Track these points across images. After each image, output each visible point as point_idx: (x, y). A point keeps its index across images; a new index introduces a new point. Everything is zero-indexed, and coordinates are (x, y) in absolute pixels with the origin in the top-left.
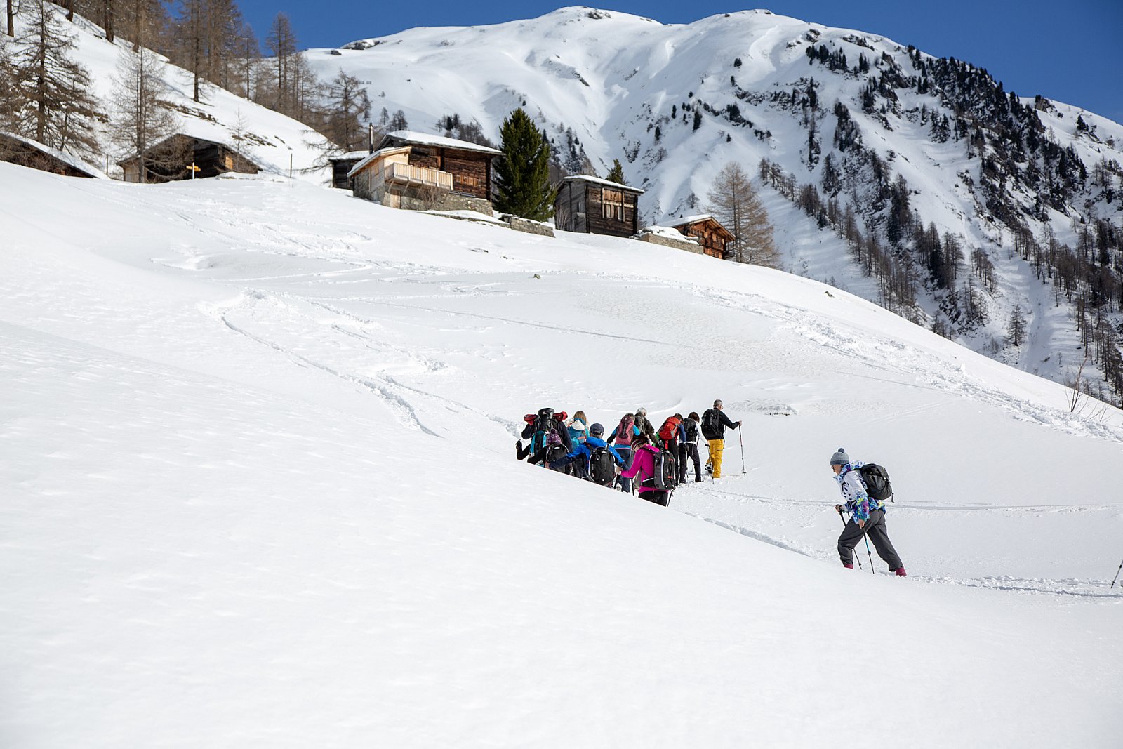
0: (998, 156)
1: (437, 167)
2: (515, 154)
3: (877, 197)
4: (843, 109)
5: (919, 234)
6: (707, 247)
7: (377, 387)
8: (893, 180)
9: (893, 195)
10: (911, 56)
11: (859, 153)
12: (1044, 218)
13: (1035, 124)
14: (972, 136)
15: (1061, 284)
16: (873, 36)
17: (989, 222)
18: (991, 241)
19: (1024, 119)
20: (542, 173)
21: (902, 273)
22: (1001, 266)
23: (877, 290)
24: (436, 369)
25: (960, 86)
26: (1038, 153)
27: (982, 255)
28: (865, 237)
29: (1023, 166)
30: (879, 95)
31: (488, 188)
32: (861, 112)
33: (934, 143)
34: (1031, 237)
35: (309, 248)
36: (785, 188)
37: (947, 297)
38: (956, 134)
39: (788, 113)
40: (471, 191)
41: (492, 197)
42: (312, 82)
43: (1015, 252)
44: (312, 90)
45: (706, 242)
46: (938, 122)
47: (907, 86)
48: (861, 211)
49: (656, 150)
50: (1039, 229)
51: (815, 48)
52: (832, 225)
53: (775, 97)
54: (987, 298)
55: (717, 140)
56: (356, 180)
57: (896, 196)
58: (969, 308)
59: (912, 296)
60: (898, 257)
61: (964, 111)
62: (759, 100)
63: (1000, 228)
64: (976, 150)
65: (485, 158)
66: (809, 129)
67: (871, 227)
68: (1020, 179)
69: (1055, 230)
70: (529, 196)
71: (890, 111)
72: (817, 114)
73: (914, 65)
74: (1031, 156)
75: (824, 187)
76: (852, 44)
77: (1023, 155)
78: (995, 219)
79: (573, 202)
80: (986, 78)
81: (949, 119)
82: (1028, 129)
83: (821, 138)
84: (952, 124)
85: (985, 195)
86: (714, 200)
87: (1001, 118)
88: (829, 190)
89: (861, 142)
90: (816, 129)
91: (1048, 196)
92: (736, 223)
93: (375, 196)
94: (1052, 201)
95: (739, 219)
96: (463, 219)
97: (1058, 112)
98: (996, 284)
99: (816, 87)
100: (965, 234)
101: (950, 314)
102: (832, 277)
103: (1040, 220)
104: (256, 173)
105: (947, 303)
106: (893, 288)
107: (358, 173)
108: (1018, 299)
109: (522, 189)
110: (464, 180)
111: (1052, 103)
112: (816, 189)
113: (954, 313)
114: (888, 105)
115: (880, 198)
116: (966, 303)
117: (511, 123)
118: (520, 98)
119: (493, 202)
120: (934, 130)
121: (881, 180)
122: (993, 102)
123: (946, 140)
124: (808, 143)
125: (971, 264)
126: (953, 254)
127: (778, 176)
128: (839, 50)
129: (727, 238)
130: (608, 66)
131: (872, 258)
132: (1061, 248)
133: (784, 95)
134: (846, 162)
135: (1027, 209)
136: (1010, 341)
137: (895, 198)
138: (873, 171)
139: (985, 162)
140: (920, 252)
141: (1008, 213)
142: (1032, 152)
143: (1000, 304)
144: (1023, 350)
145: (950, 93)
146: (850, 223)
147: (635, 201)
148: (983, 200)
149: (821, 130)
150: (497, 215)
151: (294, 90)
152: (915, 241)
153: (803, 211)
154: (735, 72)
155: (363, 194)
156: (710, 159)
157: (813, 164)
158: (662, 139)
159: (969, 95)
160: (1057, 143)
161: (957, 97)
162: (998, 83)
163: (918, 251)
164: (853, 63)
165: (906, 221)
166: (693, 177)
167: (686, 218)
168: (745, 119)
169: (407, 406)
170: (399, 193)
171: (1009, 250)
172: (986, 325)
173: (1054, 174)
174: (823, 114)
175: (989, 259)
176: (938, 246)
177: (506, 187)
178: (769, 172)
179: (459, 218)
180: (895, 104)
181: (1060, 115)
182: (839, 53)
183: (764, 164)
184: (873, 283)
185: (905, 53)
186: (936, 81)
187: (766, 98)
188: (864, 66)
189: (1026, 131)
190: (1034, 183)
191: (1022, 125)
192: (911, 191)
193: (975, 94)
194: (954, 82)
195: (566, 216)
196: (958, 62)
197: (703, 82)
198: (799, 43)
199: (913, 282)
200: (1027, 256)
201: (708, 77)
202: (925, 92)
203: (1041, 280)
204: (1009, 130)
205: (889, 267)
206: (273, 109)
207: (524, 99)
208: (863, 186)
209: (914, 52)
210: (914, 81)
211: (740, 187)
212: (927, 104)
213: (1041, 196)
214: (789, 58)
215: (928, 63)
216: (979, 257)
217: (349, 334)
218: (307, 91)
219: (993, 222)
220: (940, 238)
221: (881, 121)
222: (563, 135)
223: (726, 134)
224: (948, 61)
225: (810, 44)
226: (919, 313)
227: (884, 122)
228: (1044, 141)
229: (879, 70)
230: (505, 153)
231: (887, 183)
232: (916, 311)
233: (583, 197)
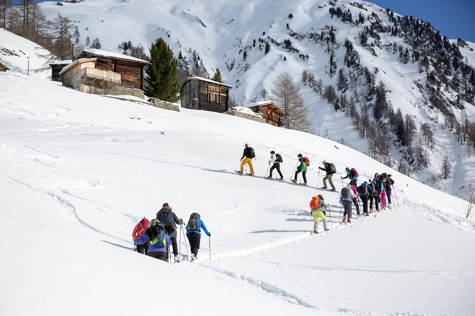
0: (436, 72)
1: (112, 70)
2: (157, 63)
3: (368, 94)
4: (349, 44)
5: (391, 115)
6: (269, 120)
7: (56, 195)
8: (377, 84)
9: (377, 92)
10: (388, 14)
11: (358, 69)
12: (462, 107)
13: (457, 54)
14: (422, 60)
15: (471, 145)
16: (367, 3)
17: (431, 109)
18: (432, 119)
19: (451, 51)
20: (173, 75)
21: (381, 137)
22: (437, 134)
23: (367, 146)
24: (95, 186)
25: (415, 32)
26: (459, 71)
27: (426, 128)
28: (361, 115)
29: (450, 78)
30: (370, 36)
31: (141, 82)
32: (360, 46)
33: (400, 64)
34: (455, 118)
35: (33, 115)
36: (316, 88)
37: (407, 151)
38: (413, 59)
39: (318, 45)
40: (132, 84)
41: (144, 88)
42: (43, 20)
43: (445, 126)
44: (43, 25)
45: (269, 117)
46: (403, 52)
47: (386, 31)
48: (359, 101)
49: (244, 65)
50: (459, 114)
51: (334, 9)
52: (343, 109)
53: (312, 36)
54: (429, 152)
55: (278, 59)
56: (64, 76)
57: (379, 93)
58: (419, 157)
59: (387, 150)
60: (379, 128)
61: (418, 46)
62: (302, 37)
63: (437, 112)
64: (424, 68)
65: (140, 65)
66: (330, 55)
67: (364, 110)
68: (448, 85)
69: (468, 114)
70: (165, 88)
71: (376, 45)
72: (335, 46)
73: (390, 20)
74: (455, 72)
75: (339, 87)
76: (355, 7)
77: (450, 72)
78: (434, 107)
79: (192, 92)
80: (430, 28)
81: (409, 51)
82: (453, 57)
83: (337, 60)
84: (410, 54)
85: (429, 94)
86: (274, 93)
87: (438, 50)
88: (341, 89)
89: (359, 62)
90: (334, 54)
91: (464, 95)
92: (286, 105)
93: (75, 85)
94: (467, 98)
95: (288, 104)
96: (127, 100)
97: (471, 48)
98: (435, 144)
99: (335, 31)
100: (417, 115)
101: (408, 160)
102: (342, 138)
103: (460, 108)
104: (5, 71)
105: (407, 154)
106: (376, 145)
107: (65, 72)
108: (447, 153)
109: (162, 84)
110: (128, 78)
111: (467, 42)
112: (333, 88)
113: (411, 160)
114: (375, 42)
115: (370, 94)
116: (418, 154)
117: (156, 46)
118: (167, 33)
119: (145, 90)
120: (401, 57)
121: (370, 84)
122: (434, 41)
123: (407, 62)
124: (330, 62)
125: (420, 133)
126: (410, 126)
127: (312, 80)
128: (347, 10)
129: (281, 114)
130: (217, 16)
131: (365, 128)
132: (471, 124)
133: (317, 35)
134: (351, 73)
135: (452, 102)
136: (442, 176)
137: (378, 94)
138: (366, 78)
139: (429, 75)
140: (392, 125)
141: (441, 104)
142: (455, 70)
143: (436, 155)
144: (449, 182)
145: (410, 36)
146: (353, 108)
147: (227, 92)
148: (428, 97)
149: (337, 55)
150: (147, 98)
151: (33, 24)
152: (389, 119)
153: (326, 100)
154: (289, 21)
155: (68, 84)
156: (274, 70)
157: (333, 74)
158: (247, 58)
159: (420, 38)
160: (470, 65)
161: (414, 38)
162: (437, 31)
163: (391, 124)
164: (355, 17)
165: (384, 108)
166: (264, 80)
167: (257, 103)
168: (294, 48)
169: (73, 207)
170: (89, 85)
171: (442, 125)
172: (429, 167)
173: (468, 83)
174: (338, 46)
175: (431, 130)
176: (402, 122)
177: (153, 82)
178: (307, 78)
179: (124, 100)
180: (378, 41)
181: (472, 50)
182: (347, 12)
183: (305, 74)
184: (365, 142)
185: (385, 13)
186: (402, 29)
187: (306, 36)
188: (362, 19)
189: (452, 58)
190: (456, 87)
191: (450, 55)
192: (387, 91)
193: (424, 36)
194: (412, 30)
195: (187, 100)
196: (415, 18)
197: (271, 26)
198: (325, 6)
199: (388, 142)
200: (452, 129)
201: (274, 24)
202: (396, 35)
203: (460, 142)
204: (443, 58)
205: (374, 133)
206: (19, 34)
207: (169, 33)
208: (360, 87)
209: (390, 12)
210: (390, 28)
211: (289, 86)
212: (397, 42)
213: (461, 95)
214: (320, 14)
215: (398, 19)
216: (425, 128)
217: (44, 164)
218: (40, 25)
219: (433, 109)
220: (403, 117)
221: (371, 50)
222: (191, 55)
223: (283, 56)
224: (409, 18)
225: (331, 7)
226: (391, 159)
227: (372, 51)
228: (462, 64)
229: (370, 22)
230: (152, 63)
231: (374, 85)
232: (389, 158)
233: (197, 89)
